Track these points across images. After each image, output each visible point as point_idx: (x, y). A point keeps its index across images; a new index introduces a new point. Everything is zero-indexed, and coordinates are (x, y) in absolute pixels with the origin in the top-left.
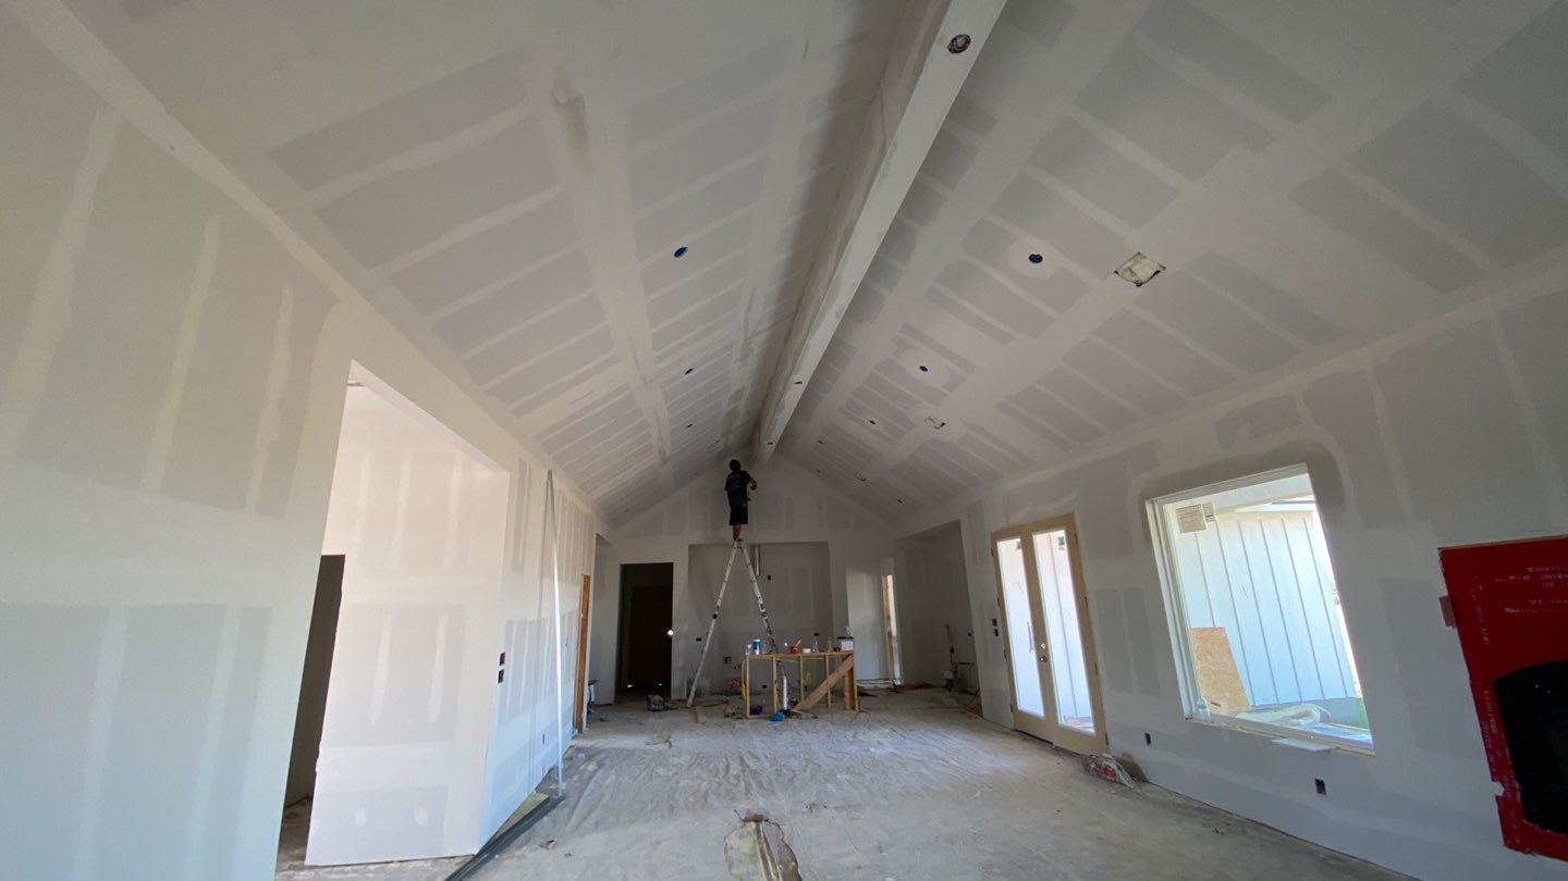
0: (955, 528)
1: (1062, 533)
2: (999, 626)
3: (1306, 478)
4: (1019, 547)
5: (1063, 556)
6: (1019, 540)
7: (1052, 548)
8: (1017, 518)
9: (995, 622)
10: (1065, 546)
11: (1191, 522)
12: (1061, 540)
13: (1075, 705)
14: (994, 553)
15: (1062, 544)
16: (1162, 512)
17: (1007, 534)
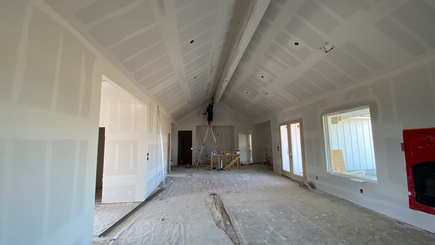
0: (269, 122)
1: (298, 124)
2: (279, 148)
3: (369, 109)
4: (286, 128)
5: (298, 130)
6: (286, 126)
7: (295, 128)
8: (286, 120)
9: (278, 147)
10: (299, 128)
11: (335, 121)
12: (298, 126)
13: (298, 169)
14: (279, 129)
15: (298, 127)
16: (327, 119)
17: (283, 124)
